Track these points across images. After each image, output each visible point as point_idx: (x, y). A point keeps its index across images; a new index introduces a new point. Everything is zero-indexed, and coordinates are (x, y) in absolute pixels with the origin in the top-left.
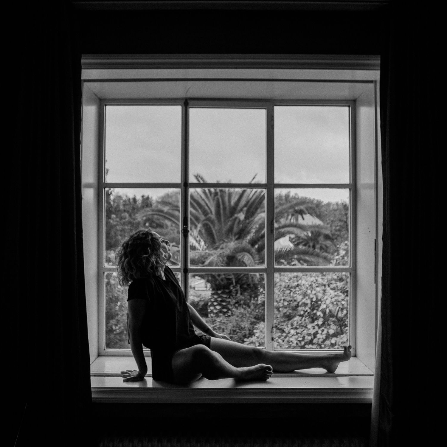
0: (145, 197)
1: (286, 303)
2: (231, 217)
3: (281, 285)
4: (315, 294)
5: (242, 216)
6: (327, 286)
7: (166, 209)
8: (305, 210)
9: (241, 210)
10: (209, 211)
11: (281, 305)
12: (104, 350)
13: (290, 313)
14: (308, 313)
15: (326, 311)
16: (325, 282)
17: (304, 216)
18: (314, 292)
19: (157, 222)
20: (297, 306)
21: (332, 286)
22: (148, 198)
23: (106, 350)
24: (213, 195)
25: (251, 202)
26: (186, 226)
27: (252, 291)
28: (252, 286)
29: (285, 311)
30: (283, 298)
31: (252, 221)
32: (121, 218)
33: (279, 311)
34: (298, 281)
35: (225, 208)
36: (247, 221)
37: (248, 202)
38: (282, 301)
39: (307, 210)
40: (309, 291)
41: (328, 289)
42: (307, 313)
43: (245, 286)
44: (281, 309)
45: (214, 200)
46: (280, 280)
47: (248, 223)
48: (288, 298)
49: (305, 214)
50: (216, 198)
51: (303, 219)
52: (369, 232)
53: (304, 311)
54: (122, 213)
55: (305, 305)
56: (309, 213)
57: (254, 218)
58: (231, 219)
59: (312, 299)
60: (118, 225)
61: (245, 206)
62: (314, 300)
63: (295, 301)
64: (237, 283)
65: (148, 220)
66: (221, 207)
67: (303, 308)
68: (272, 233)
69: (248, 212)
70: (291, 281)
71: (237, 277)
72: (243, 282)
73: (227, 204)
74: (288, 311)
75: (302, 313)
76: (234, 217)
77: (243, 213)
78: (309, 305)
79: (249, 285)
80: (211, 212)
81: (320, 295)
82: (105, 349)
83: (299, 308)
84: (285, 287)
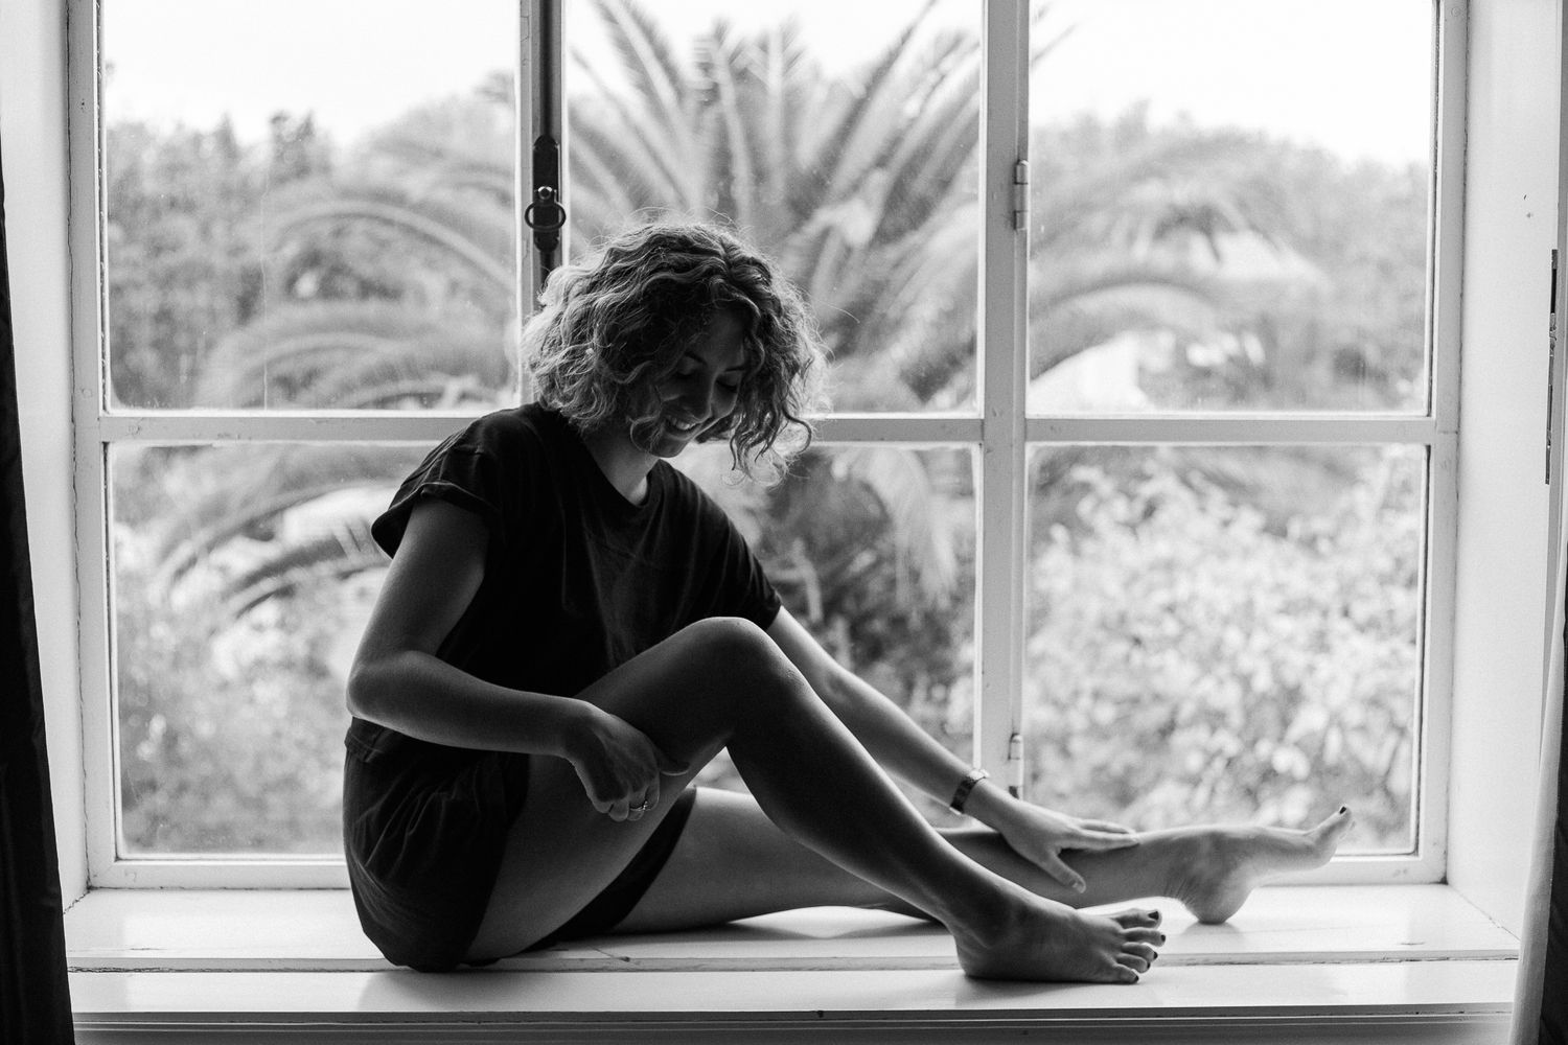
0: (291, 127)
1: (1106, 714)
2: (796, 227)
3: (1079, 614)
4: (1267, 652)
5: (856, 220)
6: (1335, 615)
7: (418, 184)
8: (1228, 208)
9: (856, 187)
10: (669, 194)
11: (1077, 720)
12: (118, 858)
13: (1129, 770)
14: (1230, 762)
15: (1322, 746)
16: (1326, 592)
17: (1225, 243)
18: (1260, 640)
19: (367, 270)
20: (1167, 730)
21: (1360, 611)
22: (307, 130)
23: (126, 860)
24: (691, 103)
25: (912, 141)
26: (550, 189)
27: (918, 653)
28: (915, 621)
29: (1101, 753)
30: (1088, 684)
31: (918, 249)
32: (157, 248)
33: (1065, 752)
34: (1171, 584)
35: (760, 175)
36: (891, 253)
37: (895, 141)
38: (1085, 702)
39: (1242, 205)
40: (1233, 637)
41: (1340, 626)
42: (1219, 764)
43: (878, 626)
44: (1077, 745)
45: (697, 128)
46: (1077, 585)
47: (897, 265)
48: (1122, 685)
49: (1231, 229)
50: (710, 116)
51: (1217, 255)
52: (1529, 216)
53: (1205, 751)
54: (156, 214)
55: (1215, 719)
56: (1254, 227)
57: (931, 234)
58: (797, 240)
59: (1246, 681)
60: (137, 286)
61: (881, 162)
62: (1263, 682)
63: (1158, 698)
64: (831, 607)
65: (312, 259)
66: (741, 169)
67: (1201, 734)
68: (1014, 226)
69: (896, 196)
70: (1138, 589)
71: (834, 575)
72: (870, 603)
73: (774, 153)
74: (1118, 756)
75: (1194, 762)
76: (812, 229)
77: (868, 203)
78: (1236, 719)
79: (898, 622)
80: (682, 202)
81: (1296, 660)
82: (122, 854)
83: (1179, 739)
84: (1103, 625)
